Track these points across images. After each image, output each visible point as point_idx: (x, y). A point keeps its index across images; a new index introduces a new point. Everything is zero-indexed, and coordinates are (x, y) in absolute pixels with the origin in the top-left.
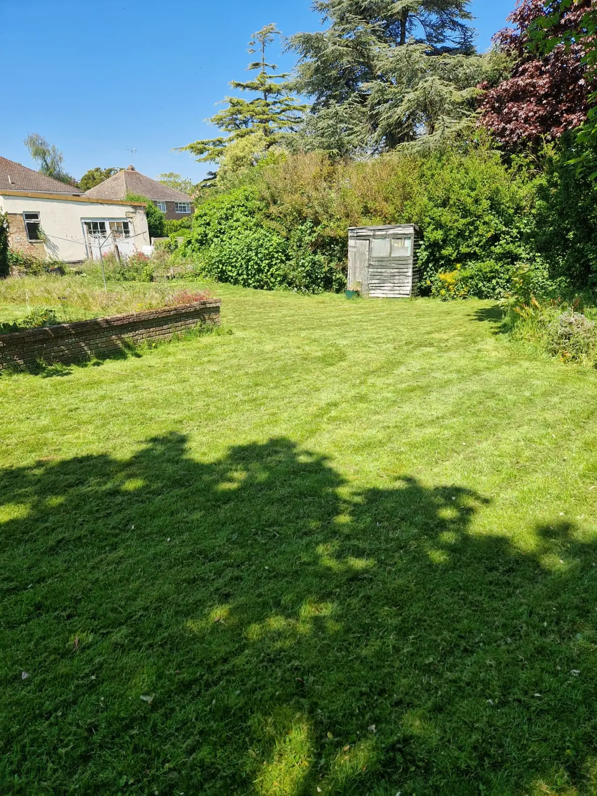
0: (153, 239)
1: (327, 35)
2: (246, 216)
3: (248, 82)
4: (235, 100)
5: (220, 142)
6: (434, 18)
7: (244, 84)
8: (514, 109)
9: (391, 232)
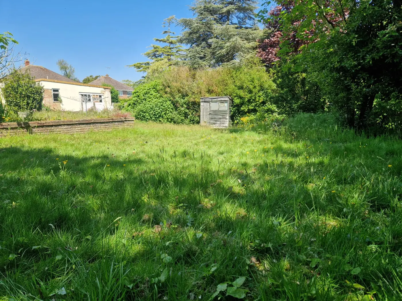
0: (113, 103)
1: (195, 19)
2: (156, 92)
3: (162, 39)
4: (155, 46)
5: (148, 63)
6: (241, 15)
7: (160, 40)
8: (270, 50)
9: (219, 99)
